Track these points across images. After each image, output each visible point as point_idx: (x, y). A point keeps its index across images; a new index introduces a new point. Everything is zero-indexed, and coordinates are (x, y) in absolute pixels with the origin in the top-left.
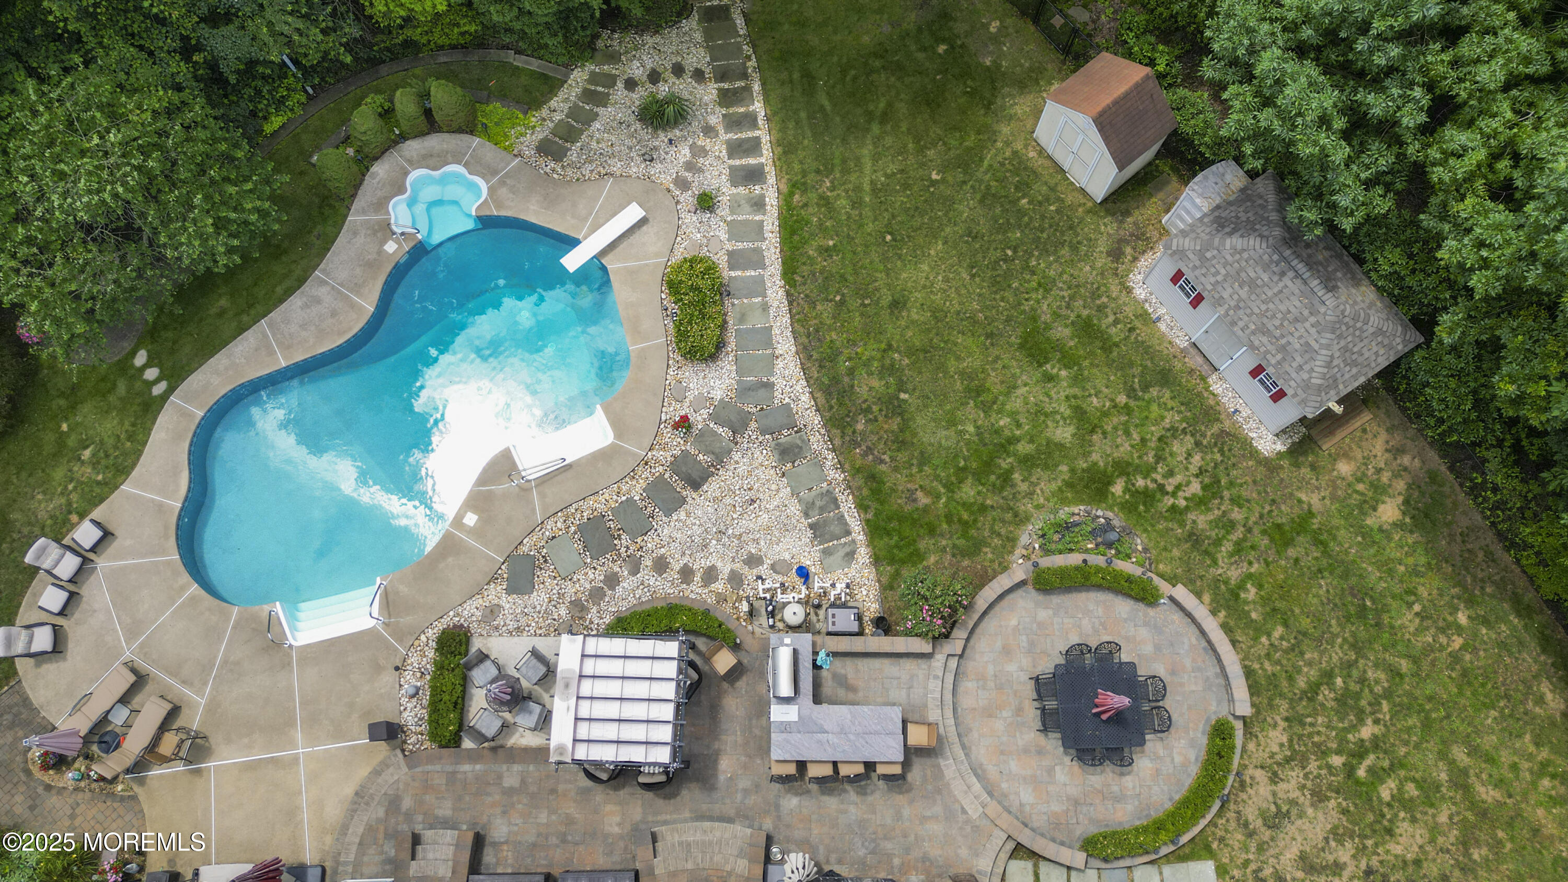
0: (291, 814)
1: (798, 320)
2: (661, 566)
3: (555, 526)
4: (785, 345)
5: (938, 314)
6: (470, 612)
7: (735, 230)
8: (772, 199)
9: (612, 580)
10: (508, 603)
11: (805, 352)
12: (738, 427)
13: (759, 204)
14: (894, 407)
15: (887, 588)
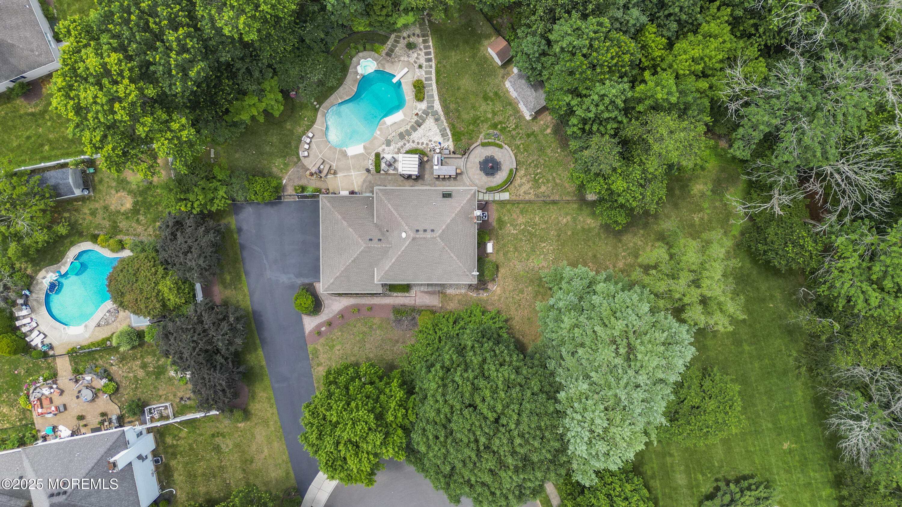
0: (353, 184)
1: (439, 92)
2: (413, 142)
3: (394, 134)
4: (436, 98)
5: (467, 91)
6: (380, 150)
7: (427, 73)
8: (434, 66)
9: (405, 144)
10: (386, 148)
11: (440, 99)
12: (427, 115)
13: (431, 67)
14: (457, 111)
15: (455, 146)
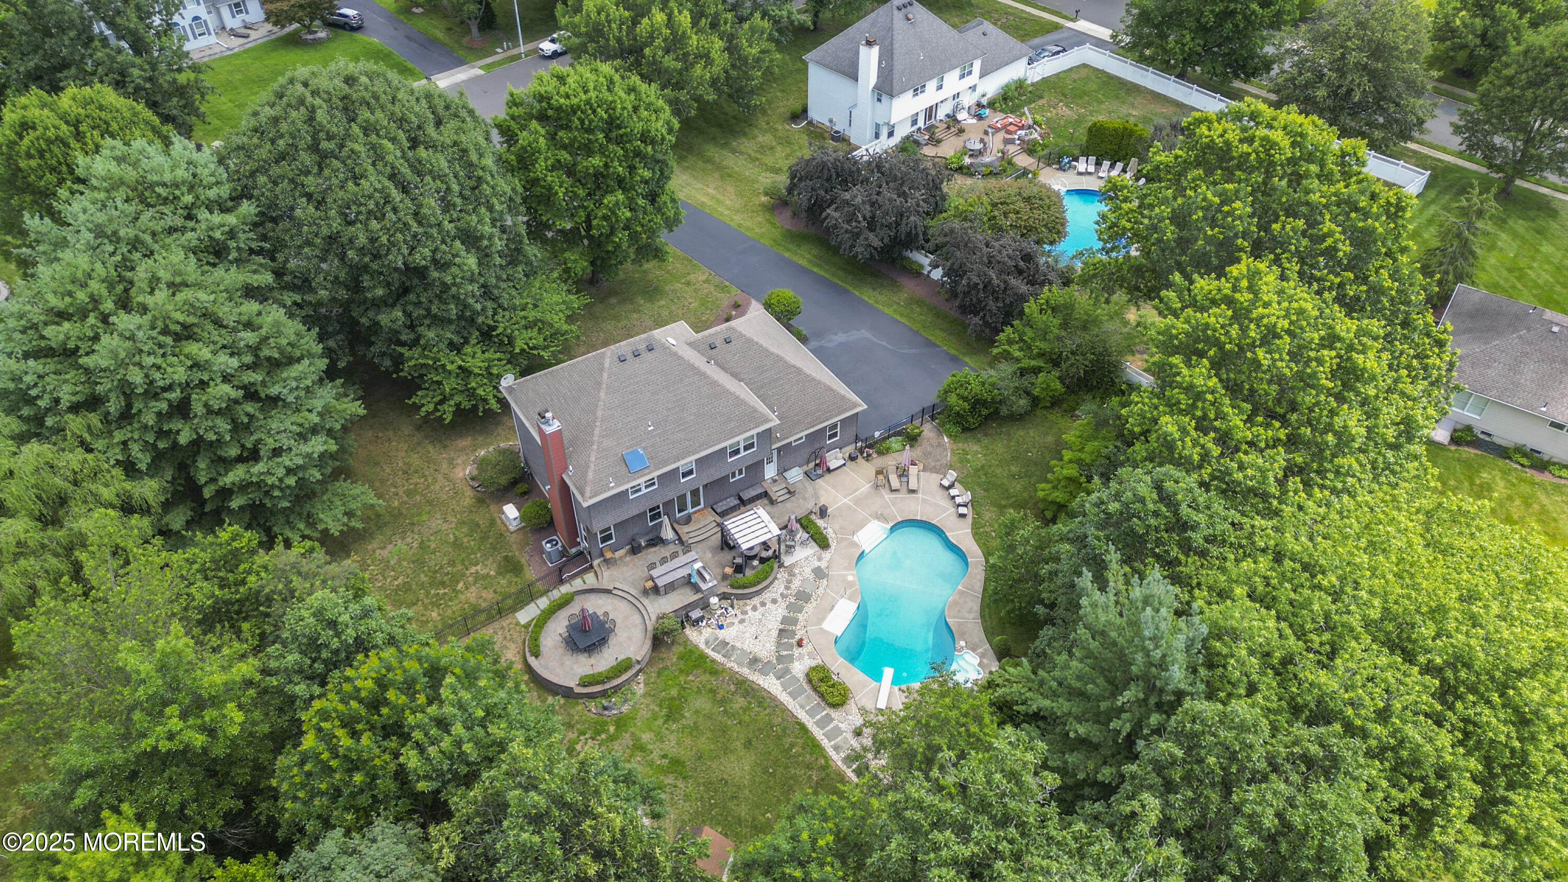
1: (785, 710)
2: (774, 601)
3: (821, 591)
4: (784, 698)
5: (727, 751)
6: (827, 555)
7: (837, 731)
8: (832, 753)
9: (787, 588)
10: (817, 564)
11: (774, 699)
12: (780, 659)
13: (837, 748)
14: (723, 702)
15: (687, 640)
